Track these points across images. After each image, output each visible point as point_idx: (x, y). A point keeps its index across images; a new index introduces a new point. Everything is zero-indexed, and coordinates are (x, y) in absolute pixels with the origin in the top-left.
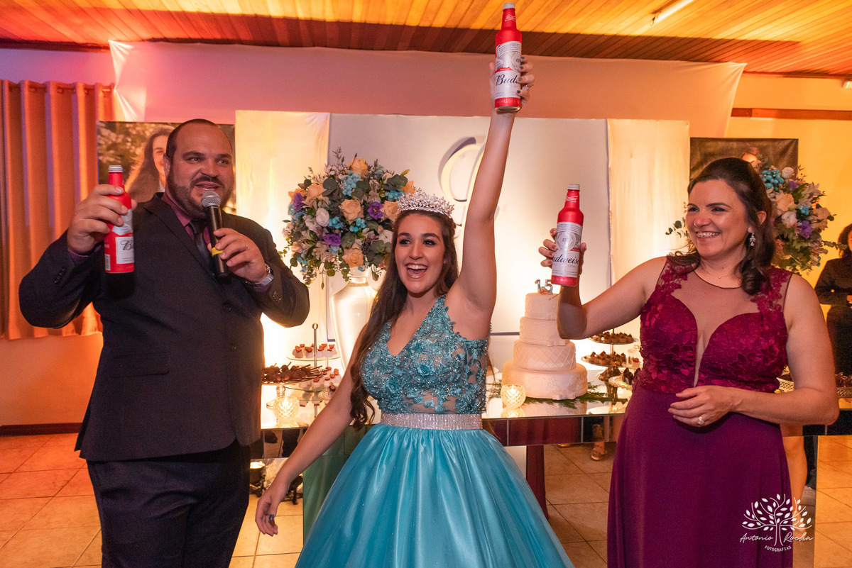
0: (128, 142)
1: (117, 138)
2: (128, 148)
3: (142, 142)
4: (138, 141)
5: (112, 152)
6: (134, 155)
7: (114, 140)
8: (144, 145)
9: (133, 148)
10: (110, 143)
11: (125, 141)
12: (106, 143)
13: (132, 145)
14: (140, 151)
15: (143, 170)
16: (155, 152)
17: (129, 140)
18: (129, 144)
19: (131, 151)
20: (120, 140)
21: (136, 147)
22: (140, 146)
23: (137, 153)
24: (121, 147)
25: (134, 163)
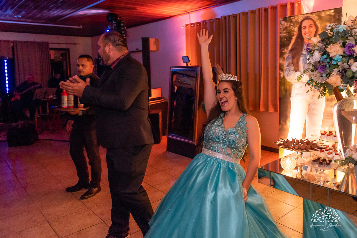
0: (291, 25)
1: (287, 25)
2: (291, 28)
3: (297, 24)
4: (295, 25)
5: (285, 31)
6: (294, 31)
7: (286, 25)
8: (298, 26)
9: (293, 28)
10: (284, 27)
11: (290, 25)
12: (283, 27)
13: (293, 27)
14: (296, 29)
15: (297, 38)
16: (302, 28)
17: (292, 24)
18: (292, 26)
19: (293, 30)
20: (288, 25)
21: (295, 27)
22: (296, 27)
23: (295, 30)
24: (289, 28)
25: (293, 35)
